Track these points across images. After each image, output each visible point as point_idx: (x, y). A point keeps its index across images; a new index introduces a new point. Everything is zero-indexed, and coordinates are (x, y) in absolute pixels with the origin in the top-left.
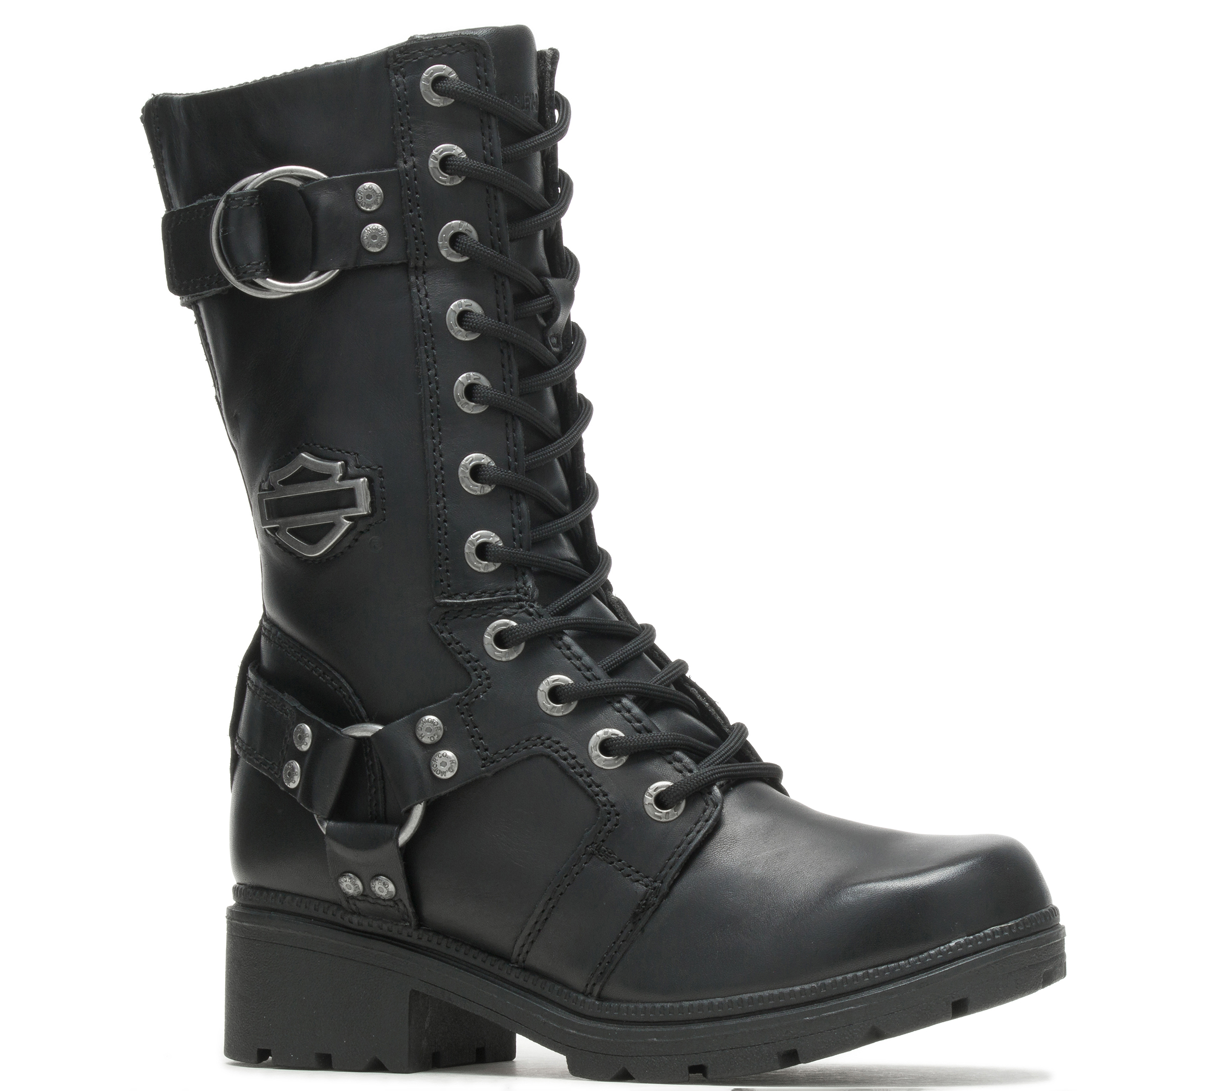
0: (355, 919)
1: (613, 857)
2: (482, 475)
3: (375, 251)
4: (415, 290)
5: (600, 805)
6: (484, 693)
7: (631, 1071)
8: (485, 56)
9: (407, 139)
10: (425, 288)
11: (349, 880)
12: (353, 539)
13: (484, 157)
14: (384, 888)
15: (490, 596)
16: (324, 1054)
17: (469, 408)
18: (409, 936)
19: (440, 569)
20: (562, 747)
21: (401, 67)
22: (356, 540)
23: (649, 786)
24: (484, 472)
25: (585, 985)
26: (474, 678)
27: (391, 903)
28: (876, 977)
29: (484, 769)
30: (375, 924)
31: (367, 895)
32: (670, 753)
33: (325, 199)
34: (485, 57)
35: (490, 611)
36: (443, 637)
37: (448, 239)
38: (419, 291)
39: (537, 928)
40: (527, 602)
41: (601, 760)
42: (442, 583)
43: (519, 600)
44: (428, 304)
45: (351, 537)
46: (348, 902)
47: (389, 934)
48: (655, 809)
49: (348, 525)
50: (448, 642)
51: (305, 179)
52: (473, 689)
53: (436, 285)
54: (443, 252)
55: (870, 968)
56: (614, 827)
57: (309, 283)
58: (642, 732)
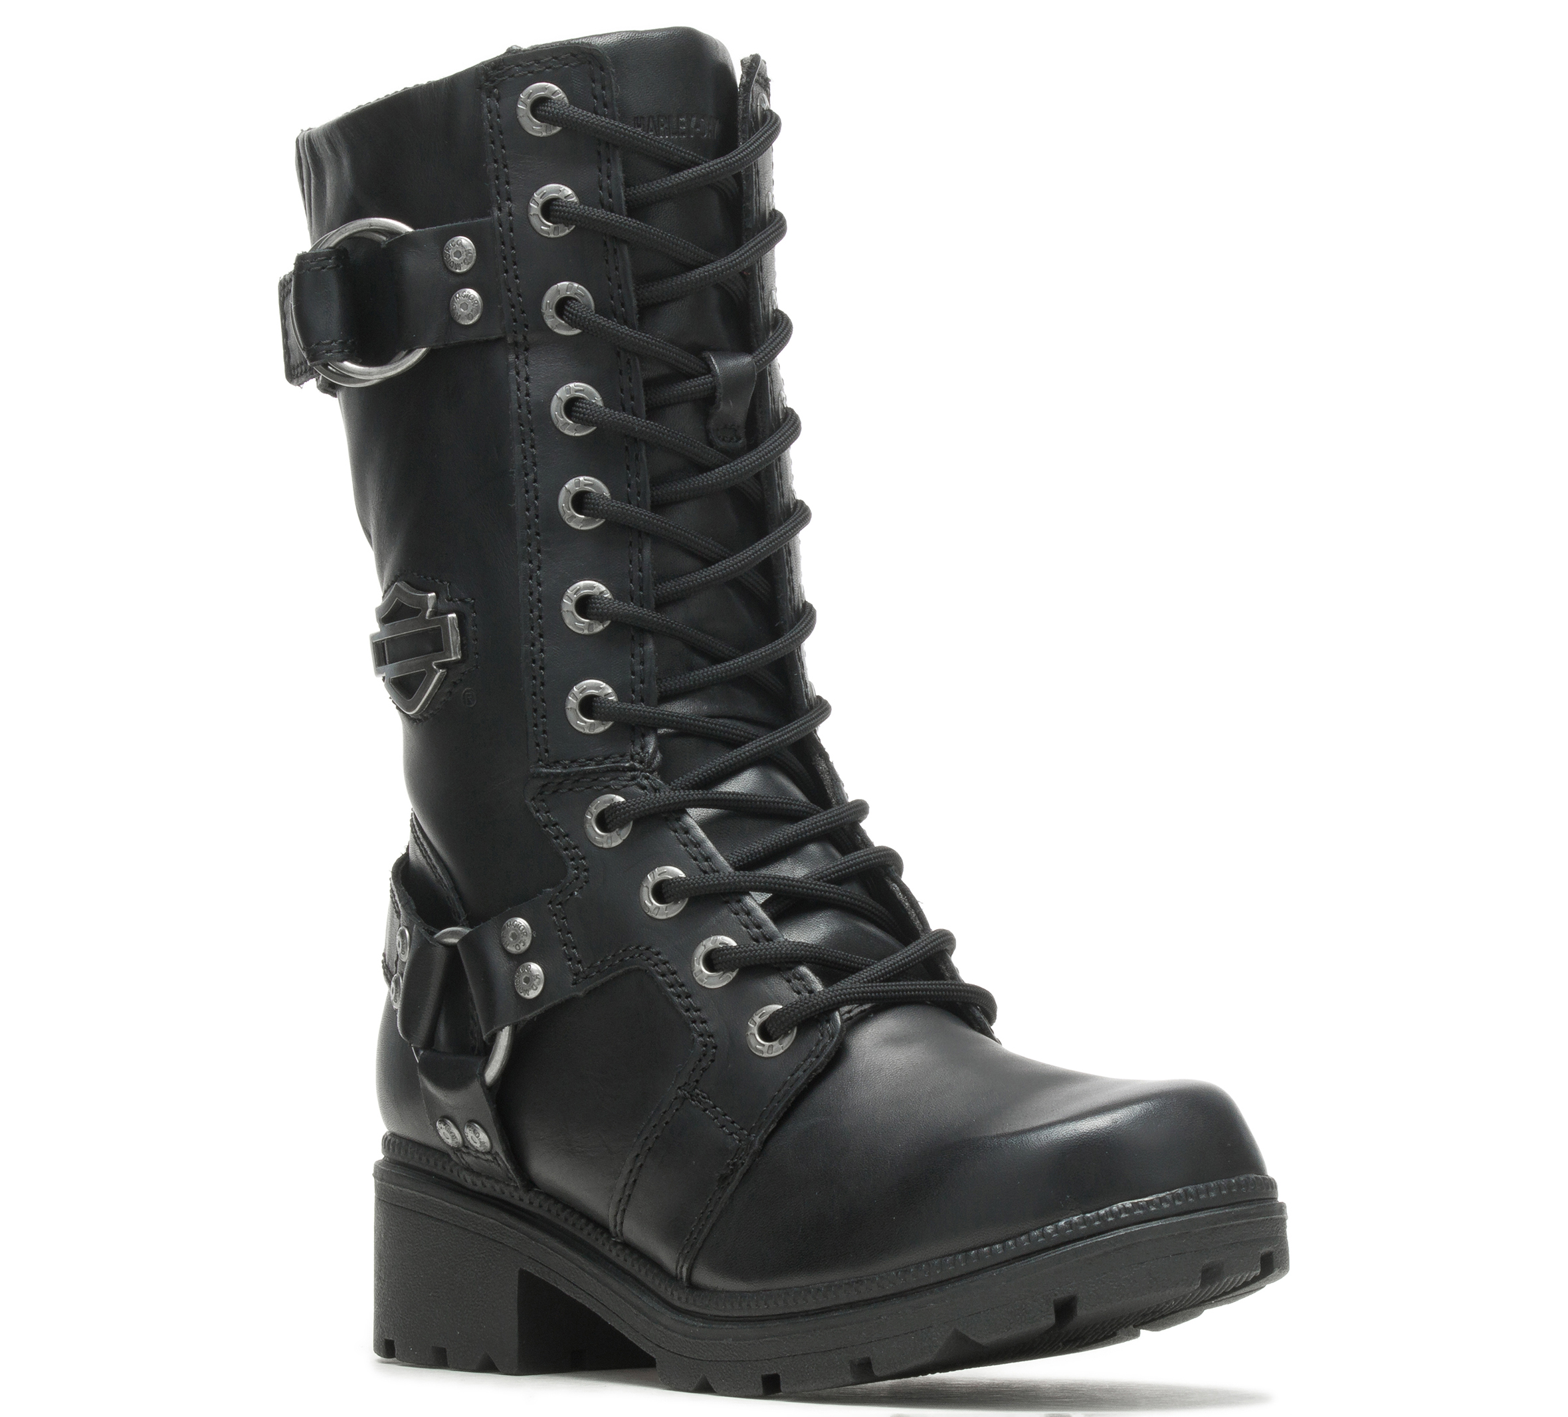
1: (708, 1102)
2: (593, 608)
3: (467, 324)
4: (513, 373)
5: (695, 1035)
6: (581, 888)
8: (602, 69)
9: (502, 180)
10: (526, 370)
11: (448, 1128)
12: (445, 693)
13: (600, 200)
15: (597, 765)
16: (439, 1346)
17: (577, 521)
19: (536, 729)
20: (660, 960)
21: (495, 87)
22: (448, 694)
23: (756, 1011)
24: (596, 604)
26: (570, 870)
29: (575, 986)
31: (467, 1147)
32: (790, 969)
34: (603, 71)
35: (596, 783)
36: (538, 815)
37: (554, 306)
38: (518, 374)
39: (627, 1193)
40: (642, 771)
41: (704, 976)
42: (538, 748)
43: (632, 769)
44: (527, 390)
46: (452, 1154)
47: (502, 1197)
48: (758, 1041)
49: (441, 674)
50: (544, 823)
51: (391, 233)
52: (568, 884)
53: (540, 366)
54: (549, 322)
56: (710, 1063)
58: (761, 940)
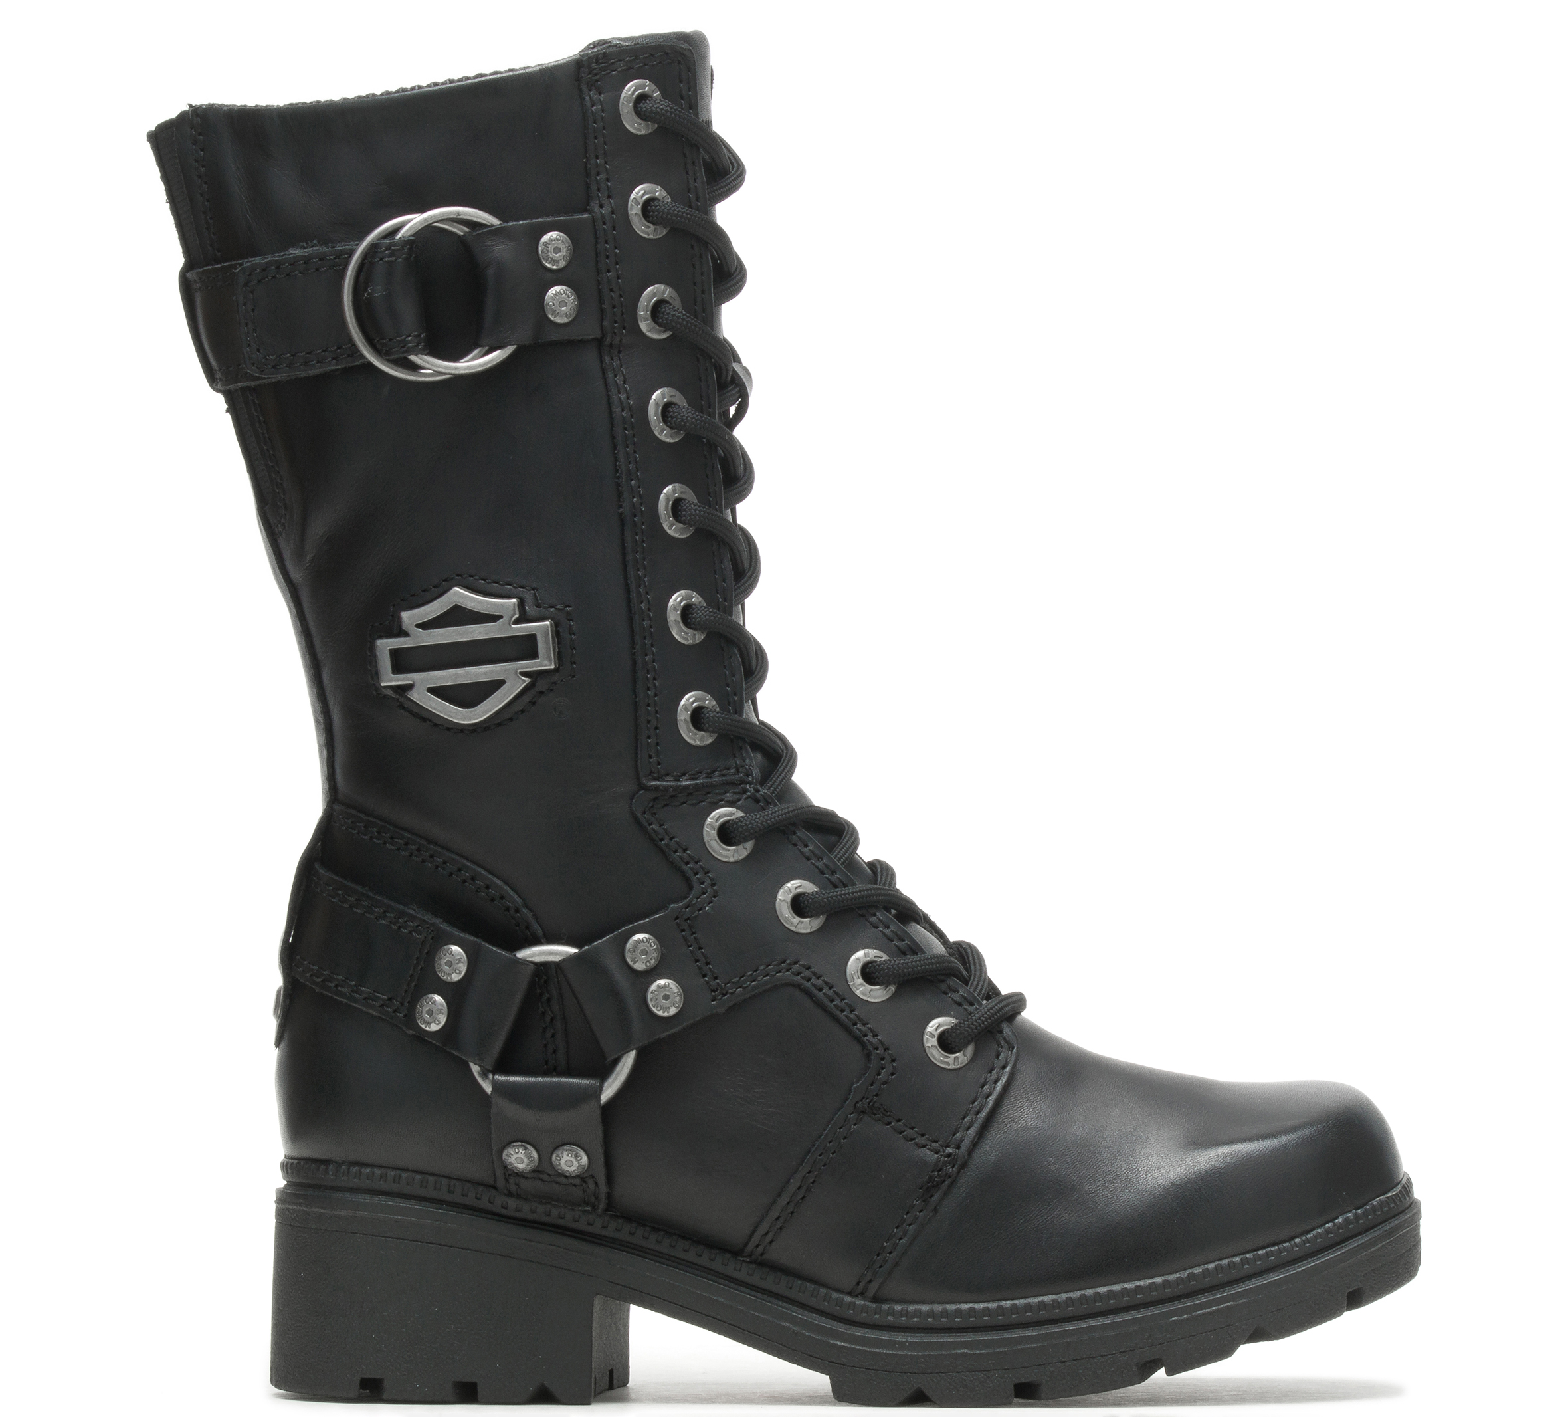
0: (512, 1203)
1: (889, 1116)
2: (695, 619)
3: (562, 322)
4: (611, 375)
5: (870, 1049)
6: (709, 904)
7: (929, 1394)
8: (689, 70)
9: (603, 176)
10: (623, 373)
11: (523, 1152)
12: (530, 702)
13: (690, 201)
14: (570, 1161)
15: (693, 779)
16: (466, 1383)
17: (676, 530)
18: (588, 1224)
19: (650, 741)
20: (814, 974)
21: (597, 81)
22: (534, 703)
23: (928, 1024)
24: (697, 614)
25: (854, 1283)
26: (695, 884)
27: (577, 1182)
28: (1259, 1263)
29: (715, 1002)
30: (541, 1209)
31: (544, 1171)
32: (943, 981)
33: (500, 250)
35: (708, 797)
36: (653, 829)
37: (650, 310)
38: (615, 376)
39: (790, 1209)
40: (751, 784)
41: (862, 989)
42: (651, 760)
43: (742, 782)
44: (627, 392)
45: (526, 699)
46: (507, 1180)
47: (561, 1222)
48: (940, 1053)
49: (526, 683)
50: (660, 837)
51: (473, 225)
52: (695, 899)
53: (635, 369)
54: (644, 327)
55: (1248, 1252)
56: (890, 1077)
57: (475, 363)
58: (908, 953)
